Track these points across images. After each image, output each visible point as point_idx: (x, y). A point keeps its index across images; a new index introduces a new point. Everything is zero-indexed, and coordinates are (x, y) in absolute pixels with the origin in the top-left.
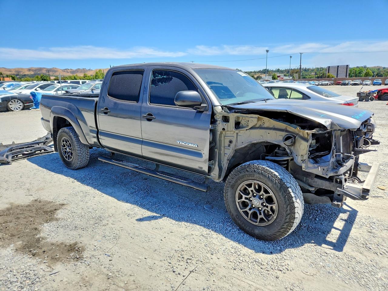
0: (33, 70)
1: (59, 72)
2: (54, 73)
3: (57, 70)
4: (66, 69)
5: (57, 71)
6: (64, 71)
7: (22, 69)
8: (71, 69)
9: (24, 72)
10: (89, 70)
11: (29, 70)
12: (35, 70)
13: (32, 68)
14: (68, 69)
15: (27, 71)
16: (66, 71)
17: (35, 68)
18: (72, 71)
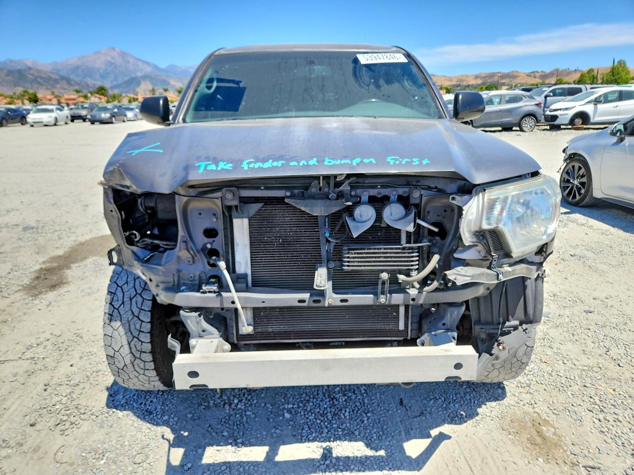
0: (481, 78)
1: (520, 78)
2: (511, 79)
3: (518, 74)
4: (534, 72)
5: (518, 76)
6: (530, 76)
7: (467, 76)
8: (542, 72)
9: (468, 82)
10: (575, 70)
11: (477, 77)
12: (485, 77)
13: (481, 74)
14: (537, 72)
15: (474, 78)
16: (532, 75)
17: (485, 74)
18: (543, 74)
